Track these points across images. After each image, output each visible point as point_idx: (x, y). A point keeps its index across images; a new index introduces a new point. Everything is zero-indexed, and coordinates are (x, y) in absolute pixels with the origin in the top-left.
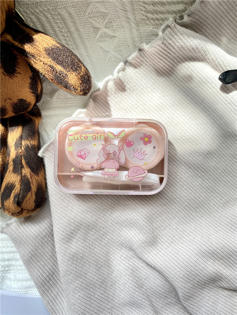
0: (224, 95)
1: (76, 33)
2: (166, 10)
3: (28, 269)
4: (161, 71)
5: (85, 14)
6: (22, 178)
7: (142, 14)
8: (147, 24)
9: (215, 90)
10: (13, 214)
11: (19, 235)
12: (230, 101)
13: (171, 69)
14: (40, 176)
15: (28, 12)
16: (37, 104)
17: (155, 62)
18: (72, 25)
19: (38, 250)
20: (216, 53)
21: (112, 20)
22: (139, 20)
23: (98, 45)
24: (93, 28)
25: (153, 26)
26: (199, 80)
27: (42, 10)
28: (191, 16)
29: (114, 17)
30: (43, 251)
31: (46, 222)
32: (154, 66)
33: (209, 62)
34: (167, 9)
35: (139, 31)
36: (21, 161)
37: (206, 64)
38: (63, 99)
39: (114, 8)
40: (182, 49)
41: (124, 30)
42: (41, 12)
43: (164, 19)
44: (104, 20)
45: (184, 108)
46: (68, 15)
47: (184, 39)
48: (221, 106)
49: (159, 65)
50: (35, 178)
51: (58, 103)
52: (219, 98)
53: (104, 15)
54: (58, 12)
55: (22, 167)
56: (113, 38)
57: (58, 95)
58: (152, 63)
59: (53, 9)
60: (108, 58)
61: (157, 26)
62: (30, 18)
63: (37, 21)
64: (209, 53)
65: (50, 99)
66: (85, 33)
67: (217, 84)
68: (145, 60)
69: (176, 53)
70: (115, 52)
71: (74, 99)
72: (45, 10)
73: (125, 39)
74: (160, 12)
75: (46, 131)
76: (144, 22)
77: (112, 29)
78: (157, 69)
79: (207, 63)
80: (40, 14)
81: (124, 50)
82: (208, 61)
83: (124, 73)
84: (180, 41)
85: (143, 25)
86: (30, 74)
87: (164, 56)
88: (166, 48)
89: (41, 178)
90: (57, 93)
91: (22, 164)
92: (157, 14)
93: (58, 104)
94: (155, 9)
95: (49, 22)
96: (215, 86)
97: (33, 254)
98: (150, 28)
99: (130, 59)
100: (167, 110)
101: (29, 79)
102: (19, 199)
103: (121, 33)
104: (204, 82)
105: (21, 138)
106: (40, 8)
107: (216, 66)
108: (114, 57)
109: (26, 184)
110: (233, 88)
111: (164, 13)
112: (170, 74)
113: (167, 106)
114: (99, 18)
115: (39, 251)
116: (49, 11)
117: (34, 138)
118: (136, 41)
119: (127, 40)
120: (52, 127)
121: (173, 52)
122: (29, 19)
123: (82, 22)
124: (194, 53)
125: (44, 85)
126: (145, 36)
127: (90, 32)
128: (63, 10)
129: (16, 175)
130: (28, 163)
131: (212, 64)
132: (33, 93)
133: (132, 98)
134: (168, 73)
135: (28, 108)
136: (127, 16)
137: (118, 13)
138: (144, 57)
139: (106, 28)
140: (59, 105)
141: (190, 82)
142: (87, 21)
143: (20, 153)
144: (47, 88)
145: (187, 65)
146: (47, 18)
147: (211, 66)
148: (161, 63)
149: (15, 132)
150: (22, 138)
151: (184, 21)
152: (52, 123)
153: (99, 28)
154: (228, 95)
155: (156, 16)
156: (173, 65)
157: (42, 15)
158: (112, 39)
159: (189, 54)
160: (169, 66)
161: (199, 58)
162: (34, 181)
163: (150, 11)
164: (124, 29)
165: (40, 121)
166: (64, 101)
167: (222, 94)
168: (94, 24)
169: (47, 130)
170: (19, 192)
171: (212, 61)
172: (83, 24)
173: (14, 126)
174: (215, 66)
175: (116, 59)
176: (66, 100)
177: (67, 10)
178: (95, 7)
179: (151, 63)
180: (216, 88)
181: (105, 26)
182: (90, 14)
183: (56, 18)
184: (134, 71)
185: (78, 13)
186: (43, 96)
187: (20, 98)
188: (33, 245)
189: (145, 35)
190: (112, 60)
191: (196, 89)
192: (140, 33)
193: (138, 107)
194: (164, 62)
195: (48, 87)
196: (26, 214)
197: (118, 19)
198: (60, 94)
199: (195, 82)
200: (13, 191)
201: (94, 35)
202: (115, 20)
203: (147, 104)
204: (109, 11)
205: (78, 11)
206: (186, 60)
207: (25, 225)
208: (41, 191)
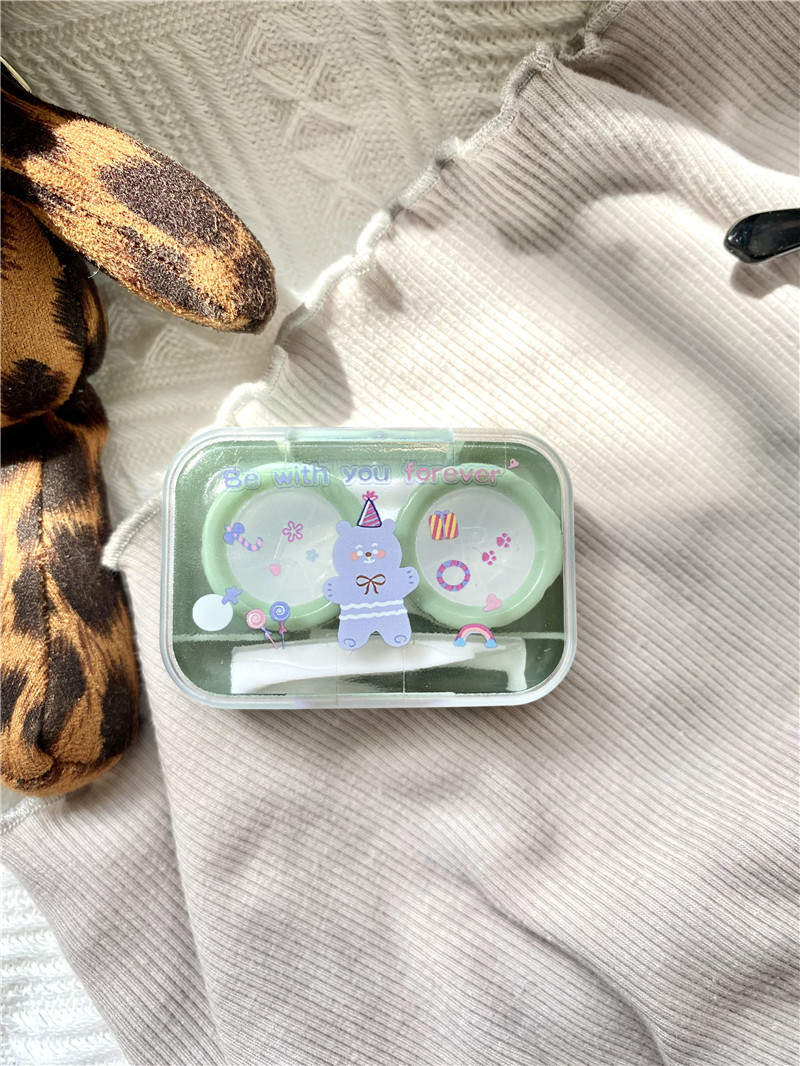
0: (745, 301)
1: (213, 123)
2: (521, 22)
3: (90, 986)
4: (520, 234)
5: (241, 54)
6: (49, 647)
7: (440, 43)
8: (459, 78)
9: (716, 287)
10: (25, 784)
11: (48, 861)
12: (768, 323)
13: (555, 227)
14: (115, 636)
15: (40, 59)
16: (90, 380)
17: (497, 204)
18: (197, 98)
19: (122, 912)
20: (705, 158)
21: (335, 71)
22: (428, 65)
23: (292, 163)
24: (272, 103)
25: (478, 85)
26: (656, 256)
27: (88, 49)
28: (608, 37)
29: (342, 61)
30: (143, 915)
31: (147, 806)
32: (495, 219)
33: (684, 191)
34: (523, 19)
35: (434, 105)
36: (44, 586)
37: (676, 201)
38: (180, 359)
39: (339, 29)
40: (587, 151)
41: (382, 102)
42: (87, 57)
43: (515, 54)
44: (308, 72)
45: (611, 357)
46: (180, 63)
47: (591, 115)
48: (740, 341)
49: (510, 213)
50: (97, 646)
51: (164, 373)
52: (730, 314)
53: (306, 53)
54: (144, 52)
55: (49, 608)
56: (343, 135)
57: (162, 343)
58: (487, 207)
59: (125, 45)
60: (332, 202)
61: (493, 84)
62: (49, 82)
63: (72, 89)
64: (681, 160)
65: (133, 362)
66: (245, 122)
67: (721, 267)
68: (462, 199)
69: (568, 166)
70: (353, 180)
71: (222, 356)
72: (97, 50)
73: (384, 133)
74: (500, 31)
75: (127, 477)
76: (448, 69)
77: (337, 101)
78: (506, 228)
79: (678, 198)
80: (83, 65)
81: (384, 173)
82: (681, 187)
84: (576, 122)
85: (443, 83)
86: (56, 269)
87: (526, 178)
88: (530, 151)
89: (120, 644)
90: (158, 339)
91: (46, 599)
92: (489, 40)
93: (164, 377)
95: (116, 91)
96: (712, 274)
97: (104, 928)
98: (468, 92)
99: (409, 197)
100: (553, 370)
101: (53, 288)
102: (42, 724)
104: (673, 264)
105: (39, 502)
106: (79, 44)
107: (710, 202)
108: (353, 201)
109: (64, 667)
110: (775, 276)
111: (513, 36)
112: (551, 245)
113: (553, 357)
114: (290, 65)
115: (127, 916)
116: (113, 53)
117: (85, 500)
118: (425, 139)
119: (392, 137)
120: (147, 460)
121: (558, 165)
122: (44, 86)
123: (233, 84)
124: (629, 163)
125: (111, 313)
126: (456, 120)
127: (262, 119)
128: (162, 44)
129: (27, 640)
130: (67, 593)
131: (694, 197)
132: (69, 337)
133: (425, 335)
134: (544, 240)
135: (56, 393)
136: (386, 54)
137: (355, 43)
138: (459, 189)
139: (316, 99)
140: (167, 380)
141: (626, 266)
142: (249, 80)
143: (39, 557)
144: (121, 323)
145: (608, 207)
146: (107, 77)
147: (691, 206)
148: (518, 207)
149: (15, 484)
150: (41, 505)
151: (587, 53)
152: (148, 445)
153: (293, 101)
154: (760, 303)
155: (488, 46)
156: (561, 211)
157: (91, 68)
158: (339, 137)
159: (613, 169)
160: (547, 215)
161: (648, 180)
162: (96, 657)
163: (467, 32)
164: (380, 98)
165: (102, 439)
166: (184, 366)
167: (741, 301)
168: (273, 90)
169: (129, 471)
170: (41, 699)
171: (694, 187)
172: (236, 90)
173: (10, 464)
174: (706, 205)
175: (360, 207)
176: (192, 361)
177: (175, 44)
178: (273, 28)
179: (482, 209)
180: (717, 279)
181: (314, 94)
182: (258, 54)
183: (138, 74)
184: (426, 242)
185: (216, 53)
186: (110, 352)
187: (25, 355)
188: (101, 893)
189: (456, 115)
190: (344, 211)
191: (648, 290)
192: (435, 109)
193: (449, 366)
194: (530, 202)
195: (128, 322)
196: (72, 781)
197: (356, 67)
198: (168, 343)
199: (641, 266)
200: (21, 699)
201: (276, 128)
202: (346, 68)
203: (480, 353)
204: (323, 39)
205: (213, 44)
206: (604, 191)
207: (68, 820)
208: (124, 690)
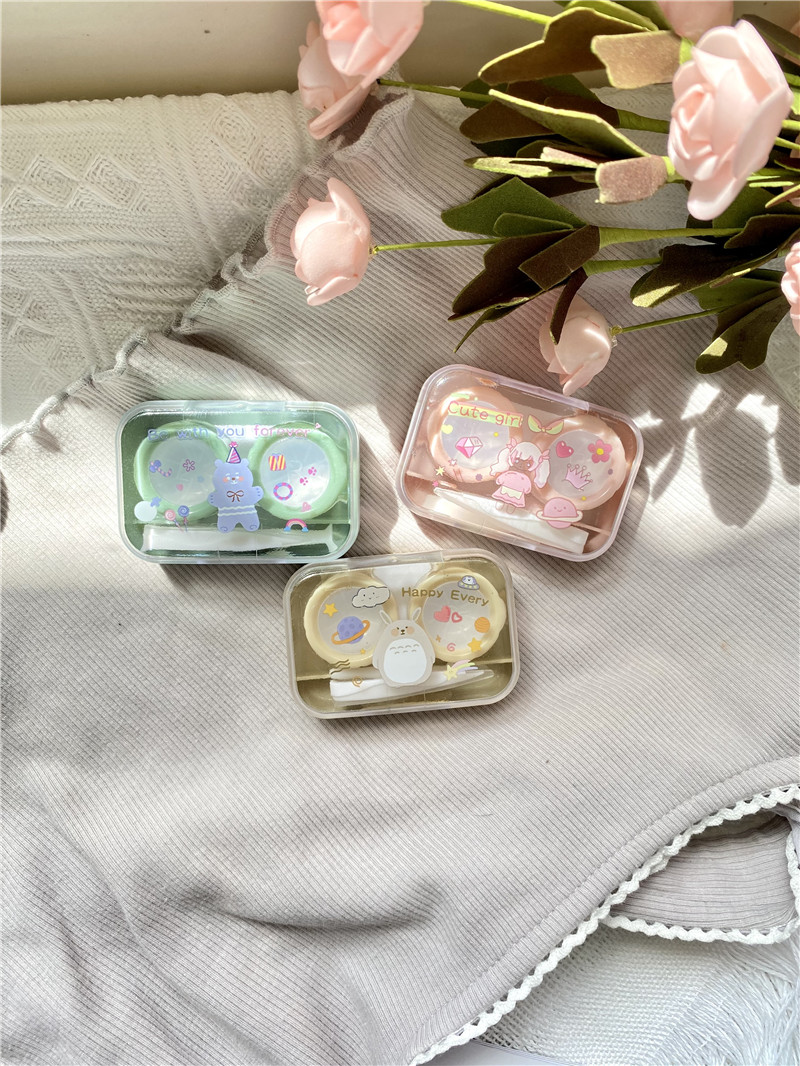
83: (57, 417)
94: (130, 293)
103: (64, 331)
